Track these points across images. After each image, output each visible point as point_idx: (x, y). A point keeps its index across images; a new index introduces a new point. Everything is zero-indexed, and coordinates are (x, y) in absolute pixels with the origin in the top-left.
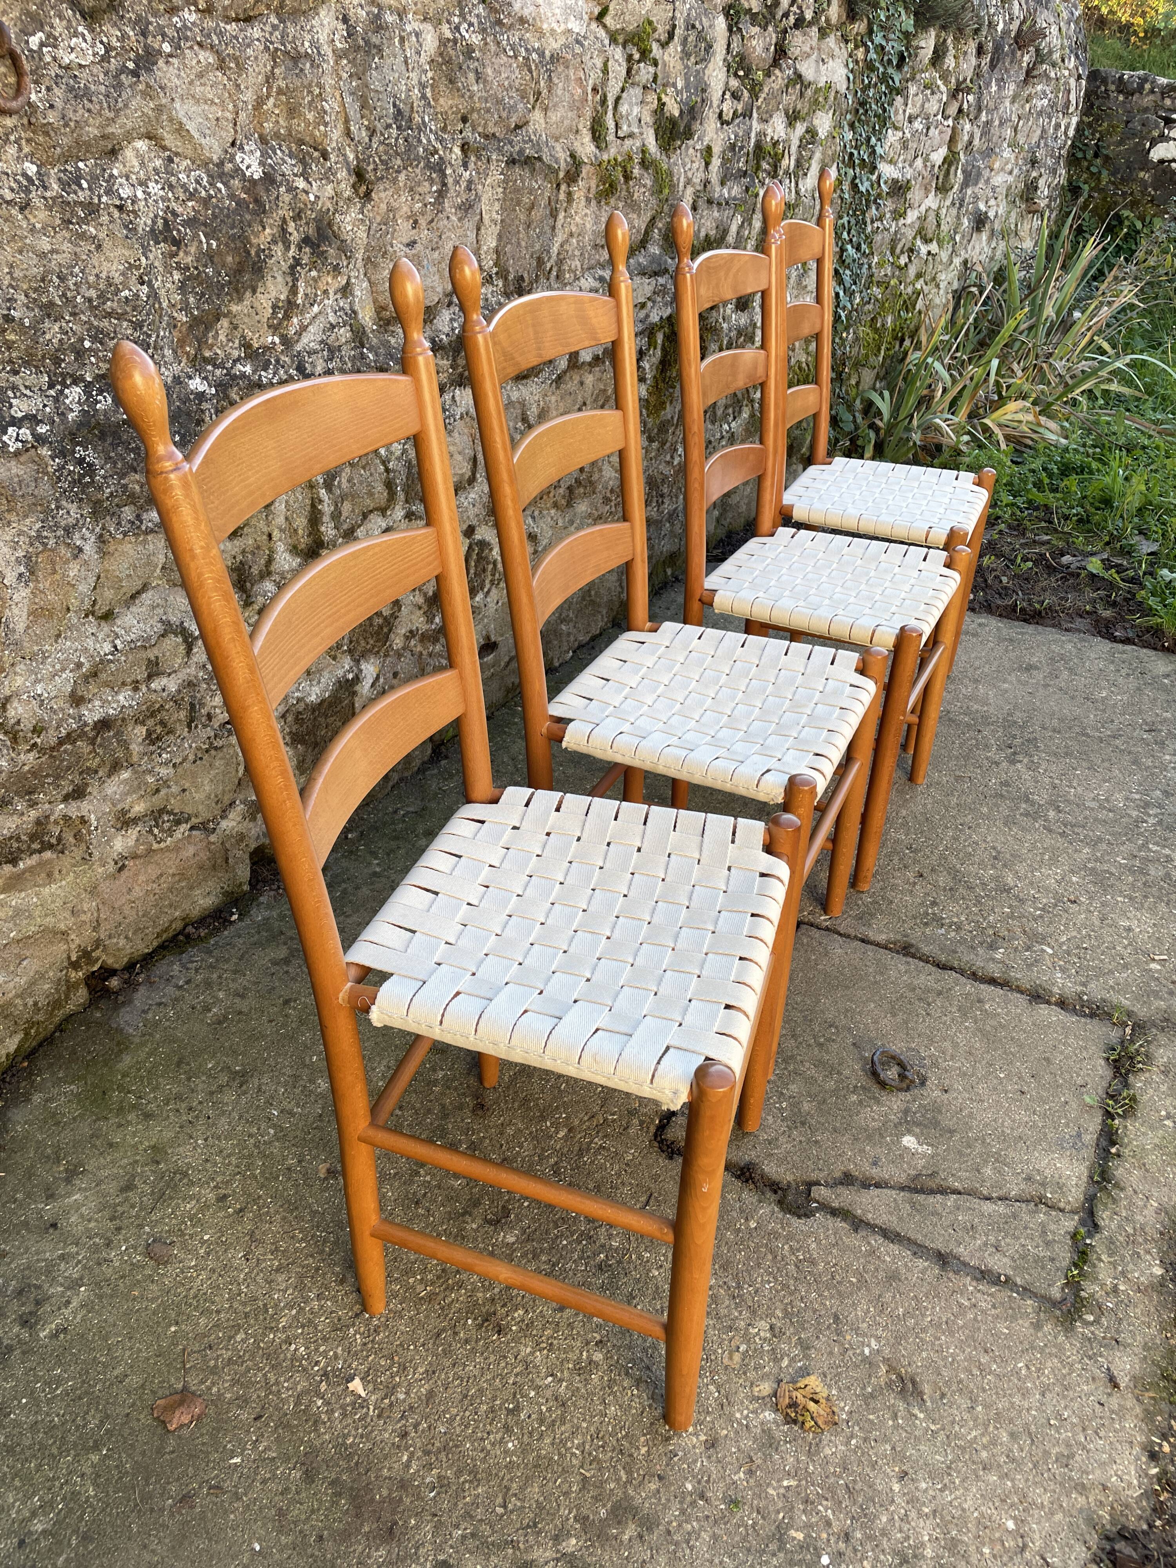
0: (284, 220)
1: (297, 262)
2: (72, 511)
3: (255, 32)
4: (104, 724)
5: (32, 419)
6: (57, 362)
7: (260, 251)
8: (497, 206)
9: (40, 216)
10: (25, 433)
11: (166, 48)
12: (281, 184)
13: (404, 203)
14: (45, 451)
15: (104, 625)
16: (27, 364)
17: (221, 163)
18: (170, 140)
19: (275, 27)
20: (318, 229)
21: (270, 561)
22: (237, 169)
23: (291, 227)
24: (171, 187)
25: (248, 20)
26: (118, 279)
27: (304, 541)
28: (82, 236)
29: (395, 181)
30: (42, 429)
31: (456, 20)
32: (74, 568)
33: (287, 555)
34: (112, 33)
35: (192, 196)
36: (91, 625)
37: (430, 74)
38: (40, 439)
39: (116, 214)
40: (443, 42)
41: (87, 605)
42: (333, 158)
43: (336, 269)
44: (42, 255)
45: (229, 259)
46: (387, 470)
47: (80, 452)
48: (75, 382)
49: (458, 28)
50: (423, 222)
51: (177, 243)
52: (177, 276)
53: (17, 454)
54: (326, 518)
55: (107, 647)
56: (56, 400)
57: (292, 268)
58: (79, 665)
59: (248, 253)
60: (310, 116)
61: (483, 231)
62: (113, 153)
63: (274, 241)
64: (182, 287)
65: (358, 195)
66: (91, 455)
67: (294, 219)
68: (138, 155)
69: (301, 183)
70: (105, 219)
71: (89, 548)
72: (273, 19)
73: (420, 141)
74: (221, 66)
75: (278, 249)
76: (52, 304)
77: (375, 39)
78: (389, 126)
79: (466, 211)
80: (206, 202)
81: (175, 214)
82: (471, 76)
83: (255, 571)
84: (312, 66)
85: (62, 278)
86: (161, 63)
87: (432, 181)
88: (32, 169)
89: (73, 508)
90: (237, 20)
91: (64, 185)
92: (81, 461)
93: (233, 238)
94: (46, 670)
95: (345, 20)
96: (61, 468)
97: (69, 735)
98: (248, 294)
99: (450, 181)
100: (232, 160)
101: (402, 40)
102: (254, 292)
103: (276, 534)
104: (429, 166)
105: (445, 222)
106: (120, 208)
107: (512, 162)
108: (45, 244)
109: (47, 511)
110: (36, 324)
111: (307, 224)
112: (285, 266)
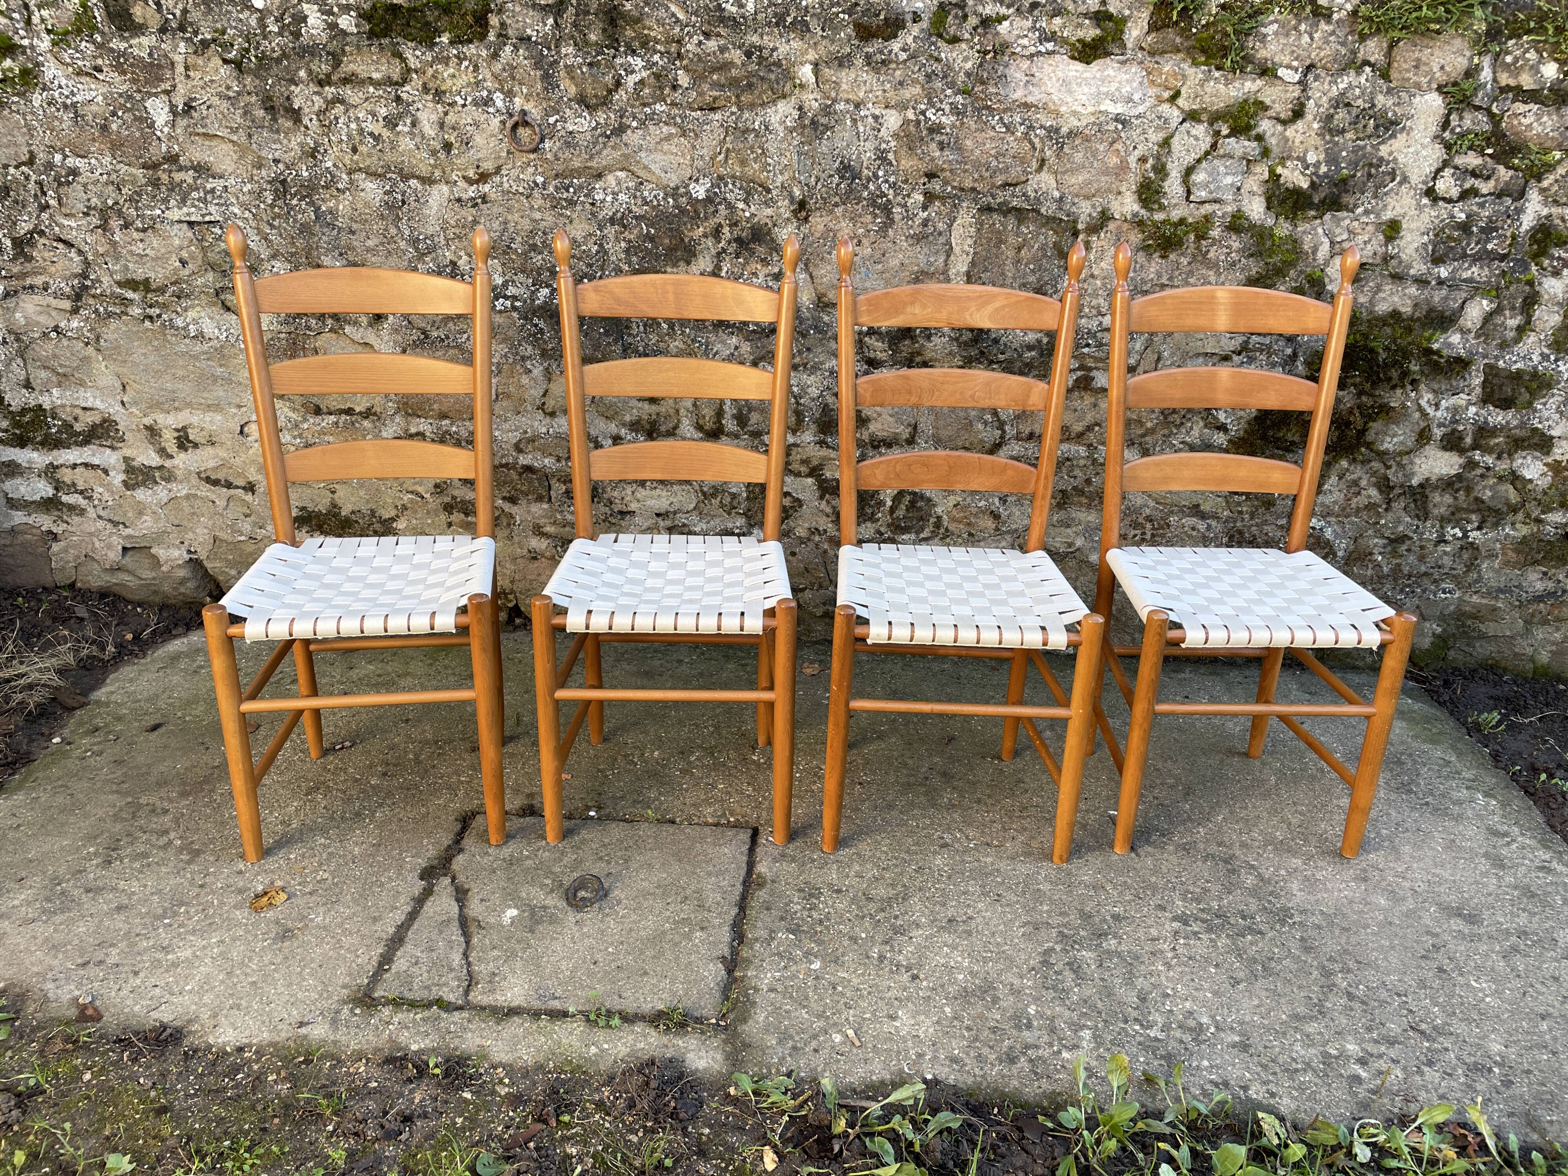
0: (720, 225)
1: (724, 250)
2: (528, 350)
3: (718, 116)
4: (529, 469)
5: (515, 298)
6: (540, 275)
7: (692, 239)
8: (970, 241)
9: (538, 202)
10: (508, 303)
11: (635, 124)
12: (720, 203)
13: (845, 228)
14: (515, 315)
15: (548, 420)
16: (523, 272)
17: (677, 188)
18: (640, 173)
19: (733, 113)
20: (753, 235)
21: (676, 427)
22: (688, 193)
23: (726, 230)
24: (635, 197)
25: (713, 109)
26: (579, 239)
27: (709, 426)
28: (562, 215)
29: (831, 212)
30: (518, 304)
31: (923, 107)
32: (525, 380)
33: (692, 429)
34: (601, 116)
35: (646, 203)
36: (540, 415)
37: (893, 144)
38: (514, 308)
39: (588, 206)
40: (906, 122)
41: (538, 402)
42: (774, 193)
43: (765, 262)
44: (535, 221)
45: (667, 241)
46: (798, 403)
47: (536, 320)
48: (547, 286)
49: (923, 113)
50: (865, 241)
51: (625, 227)
52: (623, 244)
53: (500, 312)
54: (728, 416)
55: (544, 430)
56: (533, 292)
57: (719, 254)
58: (526, 432)
59: (682, 240)
60: (756, 166)
61: (952, 258)
62: (599, 176)
63: (705, 236)
64: (627, 251)
65: (796, 217)
66: (542, 324)
67: (730, 226)
68: (617, 178)
69: (741, 205)
70: (579, 208)
71: (538, 371)
72: (734, 109)
73: (867, 188)
74: (684, 135)
75: (710, 242)
76: (535, 245)
77: (824, 121)
78: (831, 176)
79: (918, 241)
80: (654, 207)
81: (630, 212)
82: (934, 146)
83: (663, 428)
84: (757, 136)
85: (544, 233)
86: (629, 132)
87: (876, 216)
88: (540, 180)
89: (530, 348)
90: (702, 109)
91: (557, 188)
92: (536, 325)
93: (671, 230)
94: (506, 426)
95: (800, 109)
96: (523, 326)
97: (507, 464)
98: (682, 263)
99: (897, 217)
100: (687, 186)
101: (854, 121)
102: (688, 263)
103: (683, 412)
104: (874, 204)
105: (890, 245)
106: (593, 204)
107: (988, 209)
108: (537, 216)
109: (513, 345)
110: (525, 253)
111: (742, 230)
112: (713, 252)
